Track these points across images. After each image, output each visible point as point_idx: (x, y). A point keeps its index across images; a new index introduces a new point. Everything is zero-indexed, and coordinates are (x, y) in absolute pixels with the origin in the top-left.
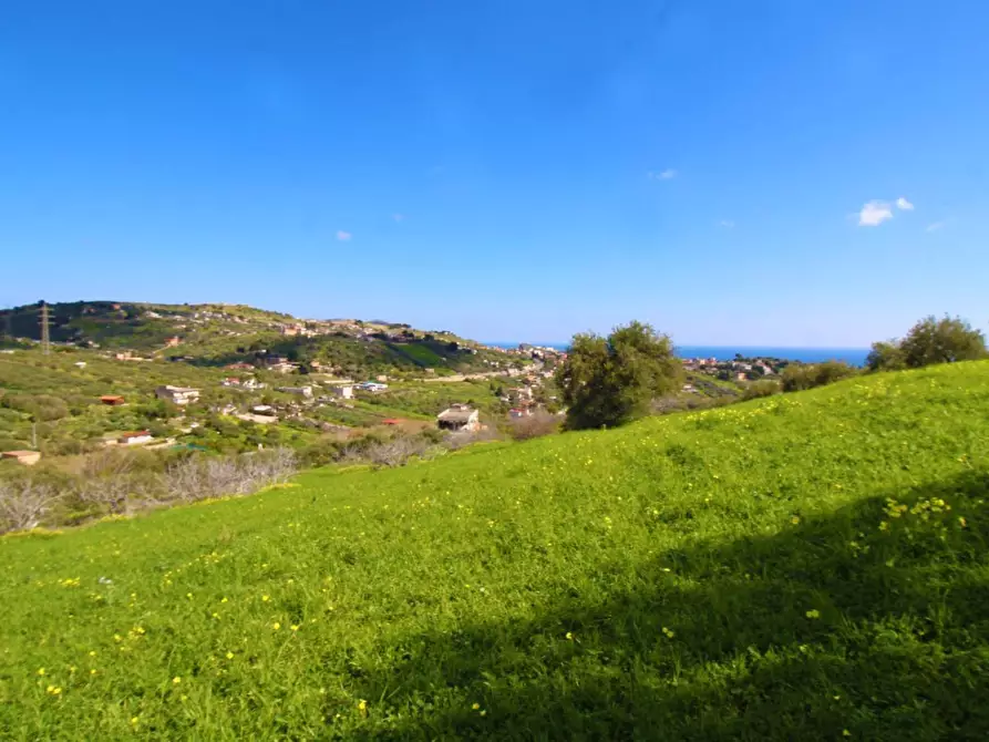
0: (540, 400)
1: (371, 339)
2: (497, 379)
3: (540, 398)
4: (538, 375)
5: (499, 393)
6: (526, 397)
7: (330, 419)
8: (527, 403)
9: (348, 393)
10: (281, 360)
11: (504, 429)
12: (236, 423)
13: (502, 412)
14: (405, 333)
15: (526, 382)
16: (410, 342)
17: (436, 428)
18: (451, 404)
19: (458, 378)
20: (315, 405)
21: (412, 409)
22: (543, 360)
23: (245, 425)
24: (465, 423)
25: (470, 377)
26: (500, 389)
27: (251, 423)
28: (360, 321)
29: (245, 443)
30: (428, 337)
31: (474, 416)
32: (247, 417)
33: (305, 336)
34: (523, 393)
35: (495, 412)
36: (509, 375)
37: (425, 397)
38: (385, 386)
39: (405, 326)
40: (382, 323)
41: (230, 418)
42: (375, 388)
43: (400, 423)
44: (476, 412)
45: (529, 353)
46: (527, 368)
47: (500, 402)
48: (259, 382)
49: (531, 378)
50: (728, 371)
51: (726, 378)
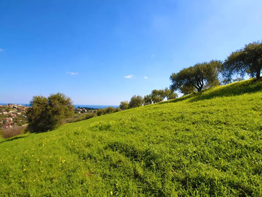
0: (15, 122)
3: (15, 121)
4: (15, 114)
6: (10, 121)
8: (10, 123)
15: (10, 116)
22: (18, 109)
34: (9, 120)
36: (3, 114)
45: (12, 107)
46: (11, 112)
49: (12, 115)
50: (76, 111)
51: (76, 113)
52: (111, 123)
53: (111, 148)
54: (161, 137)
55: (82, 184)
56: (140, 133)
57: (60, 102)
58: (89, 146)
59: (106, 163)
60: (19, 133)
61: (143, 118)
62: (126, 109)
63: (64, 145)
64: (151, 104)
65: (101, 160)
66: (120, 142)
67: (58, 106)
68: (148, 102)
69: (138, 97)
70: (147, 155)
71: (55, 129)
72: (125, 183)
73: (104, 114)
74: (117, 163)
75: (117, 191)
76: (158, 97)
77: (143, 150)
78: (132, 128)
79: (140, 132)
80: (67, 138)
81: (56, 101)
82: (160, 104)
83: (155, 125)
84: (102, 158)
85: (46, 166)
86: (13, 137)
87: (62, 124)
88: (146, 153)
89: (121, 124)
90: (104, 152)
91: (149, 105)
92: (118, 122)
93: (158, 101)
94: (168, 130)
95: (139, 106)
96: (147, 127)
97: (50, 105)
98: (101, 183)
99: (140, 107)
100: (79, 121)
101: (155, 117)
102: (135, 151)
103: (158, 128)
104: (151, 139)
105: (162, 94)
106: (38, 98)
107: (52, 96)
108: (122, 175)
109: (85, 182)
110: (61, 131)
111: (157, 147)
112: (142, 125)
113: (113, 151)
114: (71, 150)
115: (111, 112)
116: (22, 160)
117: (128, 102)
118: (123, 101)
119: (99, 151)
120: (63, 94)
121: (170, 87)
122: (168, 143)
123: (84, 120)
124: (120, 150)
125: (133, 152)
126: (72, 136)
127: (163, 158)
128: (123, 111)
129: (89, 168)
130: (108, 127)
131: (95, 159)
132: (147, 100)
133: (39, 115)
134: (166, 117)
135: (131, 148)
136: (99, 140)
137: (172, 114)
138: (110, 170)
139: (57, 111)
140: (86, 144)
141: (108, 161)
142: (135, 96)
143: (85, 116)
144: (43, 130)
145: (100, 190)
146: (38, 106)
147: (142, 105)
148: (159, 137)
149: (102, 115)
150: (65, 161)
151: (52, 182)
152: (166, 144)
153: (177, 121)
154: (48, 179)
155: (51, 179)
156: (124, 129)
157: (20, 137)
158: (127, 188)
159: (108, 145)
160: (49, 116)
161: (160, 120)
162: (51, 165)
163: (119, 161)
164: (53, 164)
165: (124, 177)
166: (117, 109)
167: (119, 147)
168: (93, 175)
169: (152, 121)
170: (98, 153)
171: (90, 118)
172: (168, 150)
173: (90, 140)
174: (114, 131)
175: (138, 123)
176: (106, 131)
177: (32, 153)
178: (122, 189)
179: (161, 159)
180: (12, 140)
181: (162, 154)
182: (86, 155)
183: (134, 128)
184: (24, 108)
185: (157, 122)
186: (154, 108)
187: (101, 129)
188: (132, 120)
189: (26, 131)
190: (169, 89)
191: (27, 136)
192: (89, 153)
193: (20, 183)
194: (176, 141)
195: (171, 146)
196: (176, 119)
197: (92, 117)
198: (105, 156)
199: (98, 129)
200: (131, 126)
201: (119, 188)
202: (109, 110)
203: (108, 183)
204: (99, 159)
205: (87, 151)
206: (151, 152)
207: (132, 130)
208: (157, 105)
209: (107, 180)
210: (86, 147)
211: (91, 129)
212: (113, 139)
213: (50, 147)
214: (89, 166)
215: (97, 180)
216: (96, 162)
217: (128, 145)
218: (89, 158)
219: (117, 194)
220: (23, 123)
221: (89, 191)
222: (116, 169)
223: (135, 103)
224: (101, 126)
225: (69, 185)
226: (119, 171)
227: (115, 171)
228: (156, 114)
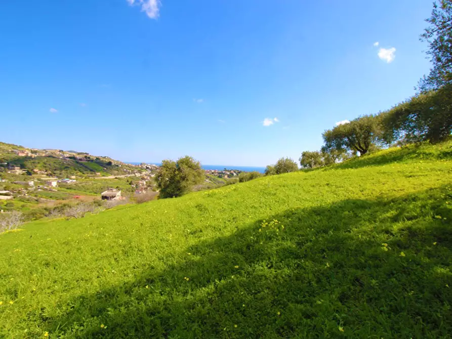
1: (68, 159)
2: (130, 177)
3: (149, 185)
4: (149, 176)
6: (143, 185)
8: (143, 187)
10: (16, 168)
13: (132, 191)
14: (86, 157)
15: (143, 179)
16: (88, 161)
17: (101, 199)
18: (108, 189)
19: (112, 177)
20: (35, 190)
21: (88, 191)
22: (151, 170)
24: (115, 197)
25: (118, 177)
26: (131, 182)
28: (62, 151)
30: (97, 159)
31: (119, 193)
33: (31, 157)
34: (142, 183)
35: (129, 191)
36: (135, 176)
37: (95, 185)
38: (75, 181)
39: (86, 153)
40: (75, 152)
42: (69, 181)
43: (82, 197)
44: (120, 192)
45: (145, 167)
46: (144, 173)
47: (132, 187)
48: (2, 179)
49: (146, 177)
50: (222, 175)
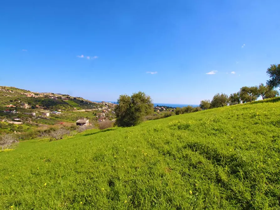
1: (57, 99)
2: (95, 111)
3: (107, 116)
4: (107, 110)
5: (95, 115)
7: (41, 123)
8: (103, 117)
9: (48, 114)
10: (26, 104)
11: (96, 125)
12: (7, 124)
13: (96, 120)
14: (67, 97)
15: (103, 112)
16: (69, 100)
18: (81, 118)
19: (84, 110)
20: (36, 118)
21: (68, 119)
22: (108, 106)
23: (10, 125)
24: (85, 123)
25: (87, 110)
26: (96, 113)
27: (13, 124)
28: (53, 94)
29: (10, 131)
30: (75, 99)
31: (88, 121)
32: (11, 122)
33: (35, 97)
34: (102, 115)
35: (94, 120)
36: (98, 110)
37: (73, 116)
38: (60, 113)
39: (67, 95)
40: (61, 94)
41: (5, 123)
42: (57, 113)
45: (104, 104)
46: (104, 108)
47: (96, 118)
48: (17, 111)
49: (105, 111)
50: (155, 109)
51: (155, 111)
52: (190, 122)
53: (190, 148)
54: (252, 142)
55: (162, 177)
56: (224, 136)
57: (141, 101)
58: (168, 143)
59: (185, 162)
60: (110, 126)
61: (229, 120)
62: (207, 109)
63: (145, 140)
64: (239, 103)
65: (180, 159)
66: (200, 143)
67: (139, 104)
68: (235, 101)
69: (222, 95)
70: (232, 160)
71: (137, 125)
72: (205, 185)
73: (183, 113)
74: (197, 164)
75: (197, 191)
76: (250, 95)
77: (227, 155)
78: (214, 129)
79: (224, 134)
80: (148, 133)
81: (138, 100)
82: (252, 103)
83: (244, 128)
84: (180, 157)
85: (131, 156)
86: (106, 129)
87: (143, 121)
88: (232, 158)
89: (201, 125)
90: (183, 151)
91: (237, 105)
92: (198, 122)
93: (250, 101)
94: (262, 136)
95: (223, 106)
96: (233, 130)
97: (133, 102)
98: (180, 180)
99: (225, 107)
100: (158, 119)
101: (245, 119)
102: (217, 155)
103: (248, 132)
104: (238, 144)
105: (255, 91)
106: (123, 97)
107: (135, 95)
108: (202, 176)
109: (165, 176)
110: (143, 127)
111: (247, 153)
112: (227, 127)
113: (193, 151)
114: (151, 145)
115: (190, 111)
116: (113, 148)
117: (209, 101)
118: (204, 100)
119: (178, 149)
120: (143, 93)
121: (267, 83)
122: (262, 151)
123: (163, 118)
124: (201, 151)
125: (215, 155)
126: (152, 132)
127: (255, 167)
128: (203, 111)
129: (168, 164)
130: (187, 127)
131: (174, 157)
132: (234, 99)
133: (124, 112)
134: (259, 119)
135: (212, 150)
136: (178, 139)
137: (269, 117)
138: (189, 170)
139: (139, 109)
140: (165, 141)
141: (188, 160)
142: (219, 94)
143: (163, 115)
144: (128, 125)
145: (180, 186)
146: (124, 104)
147: (227, 105)
148: (250, 142)
149: (180, 114)
150: (146, 154)
151: (136, 171)
152: (259, 152)
153: (277, 125)
154: (133, 167)
155: (136, 168)
156: (205, 130)
157: (111, 130)
158: (207, 191)
159: (188, 144)
160: (133, 113)
161: (251, 123)
162: (135, 156)
163: (199, 162)
164: (136, 155)
165: (205, 179)
166: (196, 108)
167: (199, 148)
168: (172, 171)
169: (240, 123)
170: (176, 151)
171: (168, 116)
172: (262, 158)
173: (169, 138)
174: (193, 131)
175: (221, 124)
176: (184, 130)
177: (120, 143)
178: (202, 190)
179: (251, 167)
180: (105, 131)
181: (253, 162)
182: (166, 151)
183: (216, 130)
184: (113, 105)
185: (247, 126)
186: (244, 108)
187: (179, 128)
188: (214, 121)
189: (115, 125)
190: (265, 85)
191: (116, 129)
192: (168, 149)
193: (112, 167)
194: (274, 150)
195: (265, 154)
196: (274, 123)
197: (170, 115)
198: (184, 155)
199: (176, 127)
200: (213, 127)
201: (199, 189)
202: (188, 110)
203: (187, 181)
204: (178, 157)
205: (166, 147)
206: (238, 158)
207: (214, 132)
208: (248, 105)
209: (186, 179)
210: (165, 143)
211: (170, 127)
212: (193, 139)
213: (134, 140)
214: (168, 162)
215: (176, 176)
216: (175, 159)
217: (209, 147)
218: (168, 155)
219: (197, 194)
220: (112, 118)
221: (168, 184)
222: (196, 169)
223: (218, 102)
224: (180, 125)
225: (150, 176)
226: (199, 172)
227: (195, 171)
228: (246, 116)
